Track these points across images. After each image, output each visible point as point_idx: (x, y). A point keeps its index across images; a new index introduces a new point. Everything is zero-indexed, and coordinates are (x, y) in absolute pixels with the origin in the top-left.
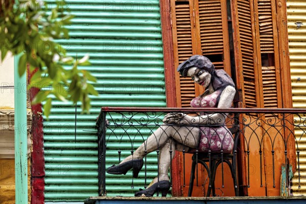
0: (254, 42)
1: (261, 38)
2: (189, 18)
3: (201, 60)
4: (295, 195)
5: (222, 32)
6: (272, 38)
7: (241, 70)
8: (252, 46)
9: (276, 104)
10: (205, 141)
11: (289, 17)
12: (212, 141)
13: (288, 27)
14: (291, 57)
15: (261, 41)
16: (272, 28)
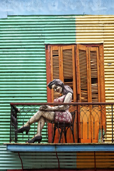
0: (88, 73)
1: (91, 71)
2: (58, 62)
3: (57, 81)
4: (105, 142)
5: (72, 68)
6: (97, 70)
7: (80, 86)
8: (87, 75)
9: (97, 101)
10: (57, 118)
11: (105, 61)
12: (60, 118)
13: (105, 65)
14: (106, 79)
15: (91, 72)
16: (97, 66)
